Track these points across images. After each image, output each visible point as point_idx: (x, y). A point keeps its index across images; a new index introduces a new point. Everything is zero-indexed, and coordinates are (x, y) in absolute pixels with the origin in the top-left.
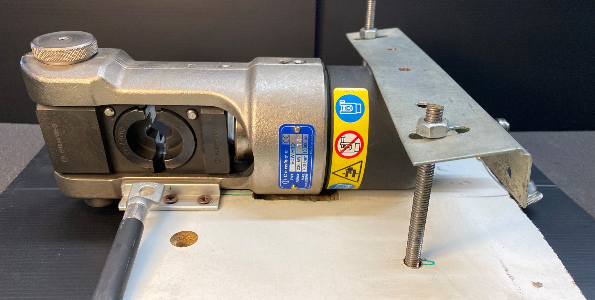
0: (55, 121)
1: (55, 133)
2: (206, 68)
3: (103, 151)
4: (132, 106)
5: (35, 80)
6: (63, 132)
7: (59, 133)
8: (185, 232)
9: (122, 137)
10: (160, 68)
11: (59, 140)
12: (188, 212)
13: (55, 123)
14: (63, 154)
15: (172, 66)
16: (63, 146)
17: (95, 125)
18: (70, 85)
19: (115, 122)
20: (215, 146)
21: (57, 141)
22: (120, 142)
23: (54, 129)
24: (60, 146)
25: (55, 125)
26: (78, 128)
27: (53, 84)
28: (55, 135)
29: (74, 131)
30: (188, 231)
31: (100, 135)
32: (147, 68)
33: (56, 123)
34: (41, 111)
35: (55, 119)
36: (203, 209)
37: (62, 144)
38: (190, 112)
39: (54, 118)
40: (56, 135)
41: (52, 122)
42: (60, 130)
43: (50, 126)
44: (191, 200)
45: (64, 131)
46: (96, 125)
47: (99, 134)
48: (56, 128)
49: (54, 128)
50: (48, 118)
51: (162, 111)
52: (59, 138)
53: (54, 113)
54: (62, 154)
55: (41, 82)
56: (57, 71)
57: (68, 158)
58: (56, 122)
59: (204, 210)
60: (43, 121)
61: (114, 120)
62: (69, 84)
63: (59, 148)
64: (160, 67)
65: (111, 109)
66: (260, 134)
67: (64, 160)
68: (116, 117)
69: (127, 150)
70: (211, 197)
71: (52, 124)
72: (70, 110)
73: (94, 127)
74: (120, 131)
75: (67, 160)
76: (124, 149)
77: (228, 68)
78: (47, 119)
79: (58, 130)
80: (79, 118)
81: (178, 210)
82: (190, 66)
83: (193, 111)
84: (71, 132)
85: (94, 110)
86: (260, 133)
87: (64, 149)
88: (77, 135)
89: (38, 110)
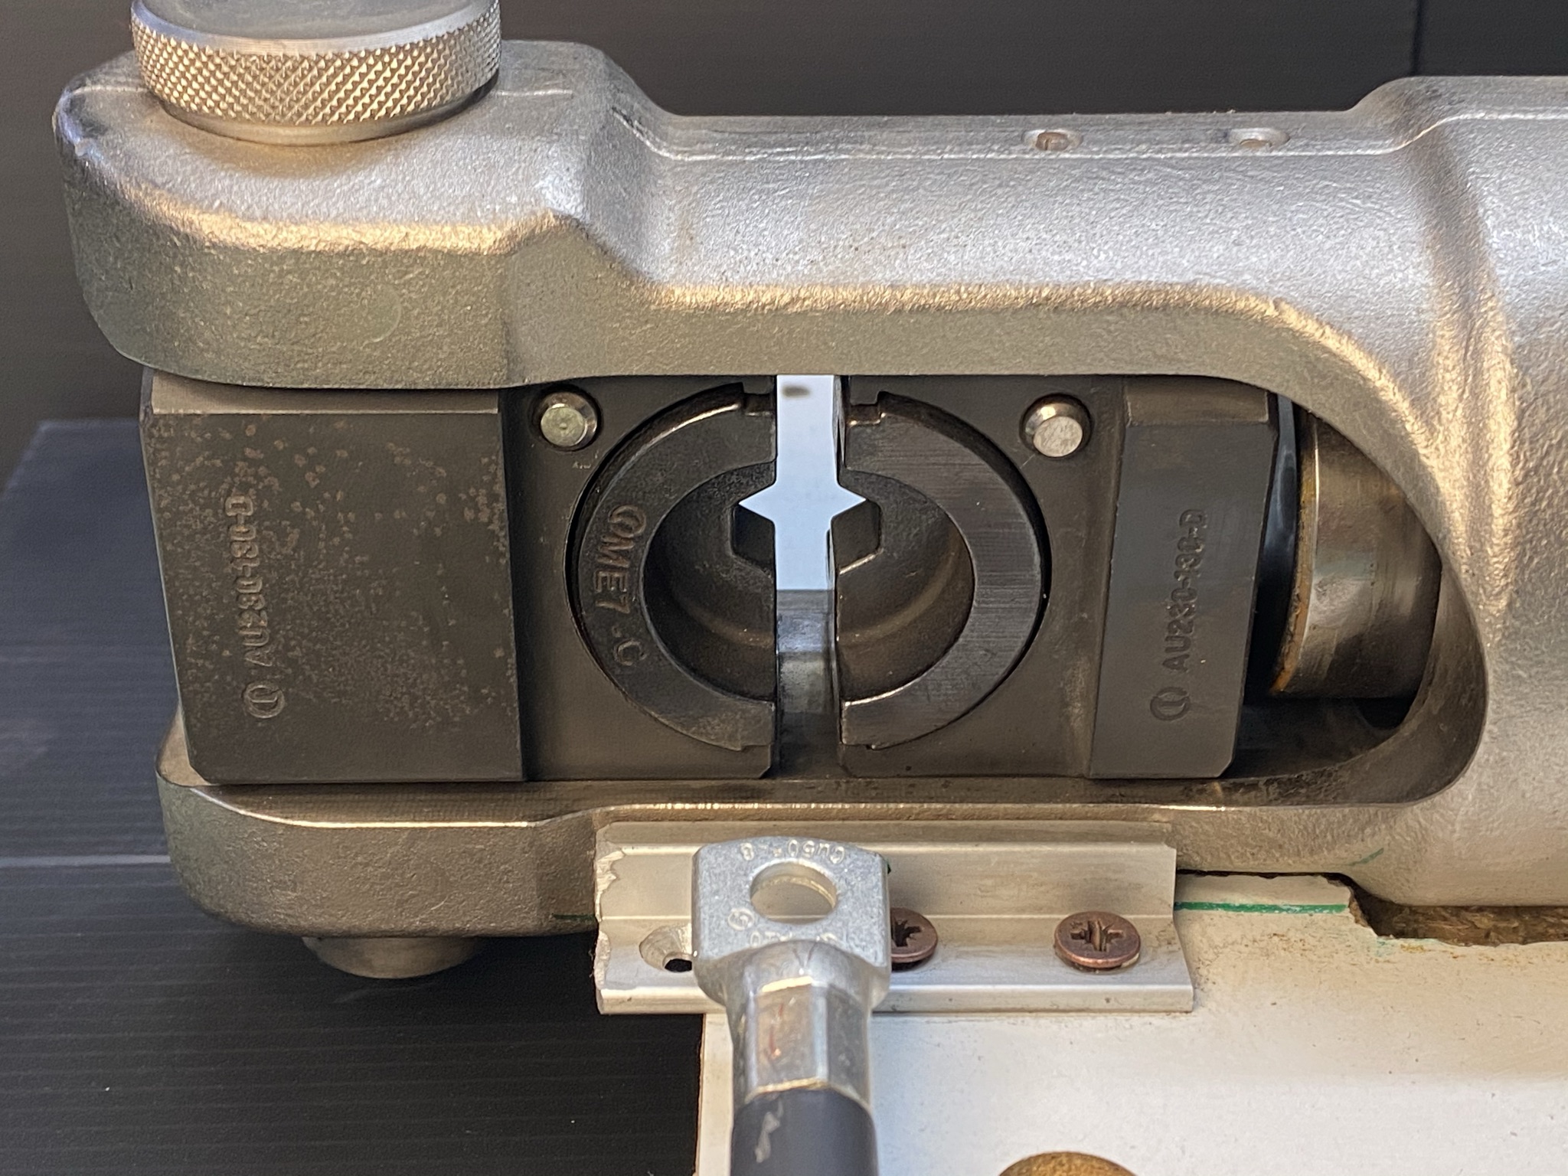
0: (251, 479)
1: (236, 546)
2: (1144, 147)
3: (504, 654)
4: (709, 386)
5: (178, 234)
6: (283, 545)
7: (261, 550)
8: (1054, 1156)
9: (621, 569)
10: (869, 152)
11: (253, 588)
12: (1013, 1018)
13: (244, 489)
14: (261, 674)
15: (940, 143)
16: (270, 623)
17: (482, 500)
18: (385, 265)
19: (588, 477)
20: (1172, 613)
21: (239, 595)
22: (606, 596)
23: (237, 523)
24: (251, 627)
25: (241, 500)
26: (378, 516)
27: (282, 258)
28: (233, 560)
29: (349, 536)
30: (1070, 1155)
31: (502, 555)
32: (793, 158)
33: (251, 491)
34: (177, 416)
35: (253, 463)
36: (1103, 1004)
37: (264, 613)
38: (1047, 411)
39: (245, 459)
40: (244, 557)
41: (232, 486)
42: (267, 528)
43: (218, 507)
44: (1011, 942)
45: (295, 535)
46: (493, 498)
47: (502, 549)
48: (248, 521)
49: (234, 521)
50: (208, 458)
51: (886, 411)
52: (253, 576)
53: (251, 430)
54: (253, 672)
55: (214, 245)
56: (301, 176)
57: (286, 694)
58: (251, 486)
59: (1110, 1007)
60: (176, 477)
61: (587, 467)
62: (382, 254)
63: (243, 638)
64: (866, 147)
65: (581, 401)
66: (1544, 542)
67: (263, 707)
68: (598, 454)
69: (637, 643)
70: (1130, 926)
71: (229, 494)
72: (350, 412)
73: (477, 510)
74: (619, 533)
75: (282, 703)
76: (618, 635)
77: (1270, 144)
78: (202, 465)
79: (254, 529)
80: (398, 460)
81: (952, 1006)
82: (1040, 136)
83: (1063, 407)
84: (336, 540)
85: (495, 411)
86: (1547, 536)
87: (272, 640)
88: (366, 559)
89: (156, 411)
